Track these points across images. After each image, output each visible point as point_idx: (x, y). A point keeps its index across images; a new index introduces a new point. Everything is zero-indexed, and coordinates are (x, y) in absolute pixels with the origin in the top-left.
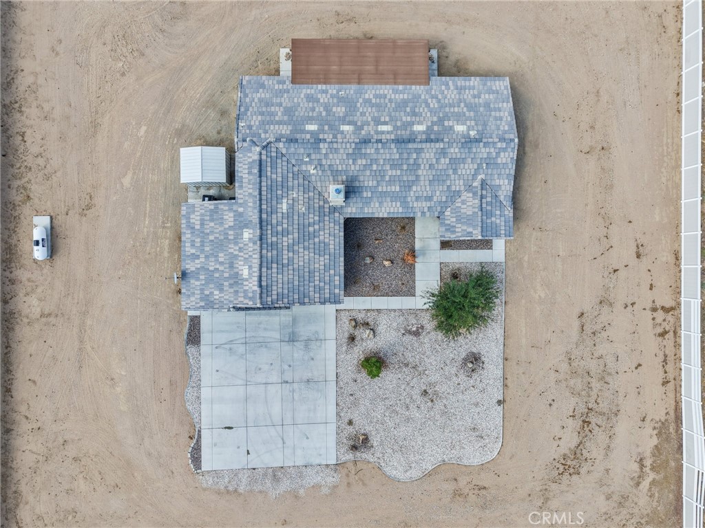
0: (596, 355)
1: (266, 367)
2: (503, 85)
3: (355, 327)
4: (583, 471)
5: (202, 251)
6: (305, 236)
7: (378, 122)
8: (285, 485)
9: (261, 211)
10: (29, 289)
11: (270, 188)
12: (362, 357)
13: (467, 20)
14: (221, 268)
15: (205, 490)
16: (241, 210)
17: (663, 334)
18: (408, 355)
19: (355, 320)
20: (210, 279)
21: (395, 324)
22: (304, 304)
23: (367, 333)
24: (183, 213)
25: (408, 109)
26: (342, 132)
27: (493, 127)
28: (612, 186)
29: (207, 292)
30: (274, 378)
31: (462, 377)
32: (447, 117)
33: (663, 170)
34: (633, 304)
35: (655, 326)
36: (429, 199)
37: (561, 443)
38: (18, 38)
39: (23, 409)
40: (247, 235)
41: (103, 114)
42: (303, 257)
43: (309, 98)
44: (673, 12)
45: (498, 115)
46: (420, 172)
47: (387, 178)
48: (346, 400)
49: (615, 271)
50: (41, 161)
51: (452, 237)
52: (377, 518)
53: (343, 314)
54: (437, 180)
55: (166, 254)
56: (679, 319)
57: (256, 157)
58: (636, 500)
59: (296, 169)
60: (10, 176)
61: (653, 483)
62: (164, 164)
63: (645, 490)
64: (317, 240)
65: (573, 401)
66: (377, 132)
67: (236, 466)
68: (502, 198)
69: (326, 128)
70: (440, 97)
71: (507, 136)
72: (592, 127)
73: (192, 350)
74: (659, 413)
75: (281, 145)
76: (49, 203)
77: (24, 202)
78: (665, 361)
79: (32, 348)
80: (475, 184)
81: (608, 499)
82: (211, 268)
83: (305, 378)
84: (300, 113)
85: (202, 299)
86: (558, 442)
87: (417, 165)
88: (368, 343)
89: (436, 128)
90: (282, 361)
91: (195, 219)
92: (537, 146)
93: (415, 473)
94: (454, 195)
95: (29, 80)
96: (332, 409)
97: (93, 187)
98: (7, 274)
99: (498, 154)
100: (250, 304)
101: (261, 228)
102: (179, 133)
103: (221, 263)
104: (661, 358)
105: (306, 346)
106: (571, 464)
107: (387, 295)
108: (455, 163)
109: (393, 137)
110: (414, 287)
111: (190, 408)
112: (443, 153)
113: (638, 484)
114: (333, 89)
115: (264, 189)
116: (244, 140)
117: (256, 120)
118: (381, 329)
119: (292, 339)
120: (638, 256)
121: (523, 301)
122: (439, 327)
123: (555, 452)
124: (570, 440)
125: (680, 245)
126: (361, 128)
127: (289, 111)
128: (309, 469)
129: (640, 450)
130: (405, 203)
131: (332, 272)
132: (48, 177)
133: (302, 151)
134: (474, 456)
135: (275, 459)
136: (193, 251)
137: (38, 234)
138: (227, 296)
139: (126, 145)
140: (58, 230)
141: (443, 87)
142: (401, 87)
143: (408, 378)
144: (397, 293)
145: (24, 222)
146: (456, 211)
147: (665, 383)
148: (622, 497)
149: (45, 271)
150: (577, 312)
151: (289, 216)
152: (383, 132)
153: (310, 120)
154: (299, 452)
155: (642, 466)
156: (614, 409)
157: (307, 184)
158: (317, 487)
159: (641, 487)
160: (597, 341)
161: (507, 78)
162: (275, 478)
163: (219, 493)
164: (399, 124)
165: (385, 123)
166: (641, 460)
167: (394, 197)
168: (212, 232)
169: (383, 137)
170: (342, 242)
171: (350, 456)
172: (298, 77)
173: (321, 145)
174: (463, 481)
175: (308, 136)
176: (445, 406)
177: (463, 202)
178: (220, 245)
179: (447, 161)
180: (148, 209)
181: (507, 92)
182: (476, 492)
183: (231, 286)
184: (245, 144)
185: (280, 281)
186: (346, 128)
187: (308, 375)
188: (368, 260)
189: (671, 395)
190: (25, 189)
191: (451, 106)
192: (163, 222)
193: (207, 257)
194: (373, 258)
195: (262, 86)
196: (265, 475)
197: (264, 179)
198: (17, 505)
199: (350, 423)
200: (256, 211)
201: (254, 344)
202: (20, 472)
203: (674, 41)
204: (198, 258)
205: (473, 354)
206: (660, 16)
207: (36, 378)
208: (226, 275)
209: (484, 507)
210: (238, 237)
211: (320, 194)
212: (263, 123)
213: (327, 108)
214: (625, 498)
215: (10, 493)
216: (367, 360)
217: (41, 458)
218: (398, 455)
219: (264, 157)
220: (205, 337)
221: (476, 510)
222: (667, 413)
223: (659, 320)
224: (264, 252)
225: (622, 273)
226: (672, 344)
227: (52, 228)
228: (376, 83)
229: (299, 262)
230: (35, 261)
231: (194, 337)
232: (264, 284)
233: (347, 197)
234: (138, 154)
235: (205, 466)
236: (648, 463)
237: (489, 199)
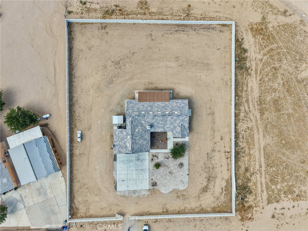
0: (211, 163)
1: (132, 166)
2: (186, 101)
3: (153, 157)
4: (208, 191)
5: (118, 140)
6: (142, 137)
7: (158, 111)
8: (137, 194)
9: (132, 132)
10: (76, 148)
11: (134, 127)
12: (155, 164)
13: (179, 83)
14: (123, 144)
15: (118, 195)
16: (127, 131)
17: (227, 158)
18: (166, 163)
19: (153, 155)
20: (120, 147)
21: (163, 156)
22: (141, 152)
23: (156, 158)
24: (114, 131)
25: (165, 108)
26: (150, 114)
27: (184, 112)
28: (215, 123)
29: (119, 150)
30: (134, 169)
31: (179, 168)
32: (173, 110)
33: (227, 119)
34: (220, 151)
35: (225, 156)
36: (170, 128)
37: (203, 184)
38: (73, 89)
39: (75, 176)
40: (129, 137)
41: (93, 106)
42: (141, 142)
43: (143, 106)
44: (229, 80)
45: (185, 109)
46: (167, 122)
47: (160, 123)
48: (151, 174)
49: (216, 143)
50: (79, 118)
51: (175, 136)
52: (158, 202)
53: (150, 153)
54: (171, 124)
55: (108, 140)
56: (231, 154)
57: (131, 120)
58: (221, 198)
59: (139, 122)
60: (72, 122)
61: (225, 194)
62: (108, 118)
63: (223, 196)
64: (144, 137)
65: (206, 174)
66: (158, 114)
67: (125, 190)
68: (186, 128)
69: (146, 113)
70: (172, 105)
71: (187, 115)
72: (210, 108)
73: (115, 162)
74: (226, 177)
75: (136, 117)
76: (81, 128)
77: (75, 128)
78: (228, 165)
79: (77, 162)
80: (180, 125)
81: (214, 198)
82: (121, 144)
83: (141, 169)
84: (140, 109)
85: (118, 151)
86: (202, 184)
87: (166, 121)
88: (156, 161)
89: (171, 113)
90: (136, 165)
91: (117, 133)
92: (196, 113)
93: (167, 192)
94: (175, 127)
95: (76, 99)
96: (148, 176)
97: (91, 124)
98: (71, 144)
99: (185, 118)
100: (130, 153)
101: (132, 135)
102: (111, 111)
103: (123, 143)
104: (227, 164)
105: (142, 161)
106: (205, 190)
107: (161, 149)
108: (175, 120)
109: (161, 115)
110: (167, 147)
111: (114, 176)
112: (172, 118)
113: (221, 194)
114: (148, 103)
115: (133, 127)
116: (128, 116)
117: (131, 111)
118: (159, 157)
119: (138, 160)
120: (221, 140)
121: (193, 150)
122: (173, 157)
123: (201, 187)
124: (205, 184)
125: (231, 137)
126: (154, 113)
127: (138, 109)
128: (142, 191)
129: (222, 186)
130: (164, 129)
131: (148, 145)
132: (80, 122)
133: (141, 118)
134: (181, 187)
135: (134, 188)
136: (116, 140)
137: (79, 135)
138: (124, 151)
139: (99, 113)
140: (83, 134)
141: (173, 102)
142: (163, 103)
143: (166, 169)
144: (163, 148)
145: (75, 132)
146: (176, 131)
147: (228, 170)
148: (218, 197)
149: (80, 144)
150: (206, 153)
151: (138, 132)
152: (159, 114)
153: (143, 111)
154: (140, 187)
155: (222, 190)
156: (216, 176)
157: (142, 125)
158: (144, 195)
159: (222, 195)
160: (212, 160)
161: (188, 100)
162: (134, 193)
163: (121, 196)
164: (162, 112)
165: (160, 112)
166: (222, 188)
167: (162, 127)
168: (121, 136)
169: (159, 115)
170: (150, 138)
171: (152, 188)
172: (140, 100)
173: (145, 117)
174: (179, 194)
175: (142, 115)
176: (175, 176)
177: (177, 129)
178: (122, 139)
179: (173, 120)
180: (104, 129)
181: (187, 104)
182: (182, 196)
183: (125, 148)
184: (128, 117)
185: (136, 147)
186: (151, 113)
187: (142, 168)
188: (156, 141)
189: (230, 173)
190: (75, 124)
191: (174, 107)
192: (108, 132)
193: (119, 142)
194: (157, 140)
195: (132, 102)
196: (132, 192)
197: (133, 125)
198: (74, 199)
199: (152, 180)
200: (131, 132)
201: (130, 161)
202: (74, 191)
203: (230, 87)
204: (117, 142)
205: (181, 163)
206: (226, 82)
207: (78, 169)
208: (124, 146)
209: (184, 200)
210: (127, 137)
211: (145, 127)
212: (132, 112)
213: (146, 108)
214: (218, 198)
215: (72, 196)
216: (156, 165)
217: (79, 188)
218: (164, 187)
219: (133, 120)
220: (118, 159)
221: (182, 201)
222: (228, 177)
223: (226, 155)
224: (133, 141)
225: (217, 144)
226: (230, 161)
227: (81, 134)
228: (158, 102)
229: (140, 143)
230: (78, 141)
231: (115, 159)
232: (132, 148)
233: (151, 128)
234: (102, 116)
235: (118, 190)
236: (224, 189)
237: (183, 128)
